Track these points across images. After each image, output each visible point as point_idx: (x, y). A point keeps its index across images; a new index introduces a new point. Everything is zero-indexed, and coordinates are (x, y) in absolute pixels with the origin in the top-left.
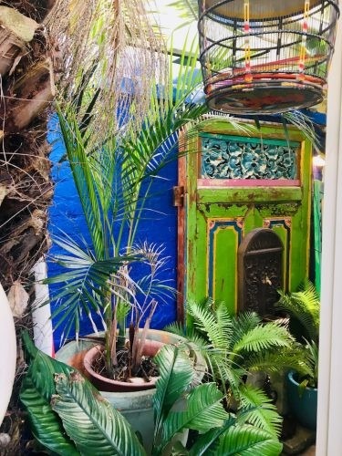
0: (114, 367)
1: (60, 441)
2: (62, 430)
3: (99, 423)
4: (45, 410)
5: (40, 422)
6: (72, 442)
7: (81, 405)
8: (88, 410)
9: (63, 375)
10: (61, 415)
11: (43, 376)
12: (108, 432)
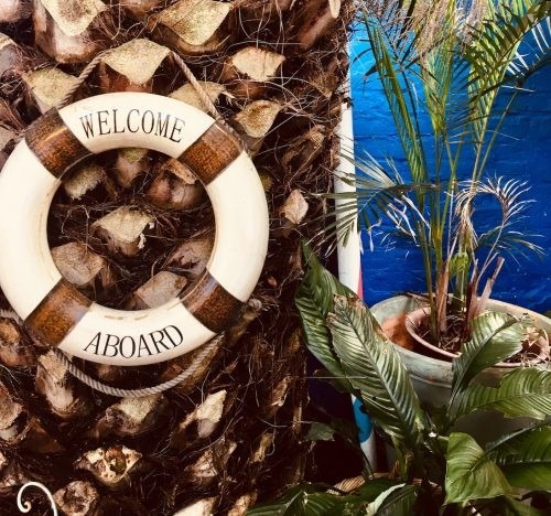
0: (442, 333)
1: (326, 354)
2: (330, 345)
3: (371, 353)
4: (319, 322)
5: (310, 330)
6: (338, 359)
7: (356, 331)
8: (363, 338)
9: (344, 298)
10: (333, 332)
11: (323, 292)
12: (380, 365)
